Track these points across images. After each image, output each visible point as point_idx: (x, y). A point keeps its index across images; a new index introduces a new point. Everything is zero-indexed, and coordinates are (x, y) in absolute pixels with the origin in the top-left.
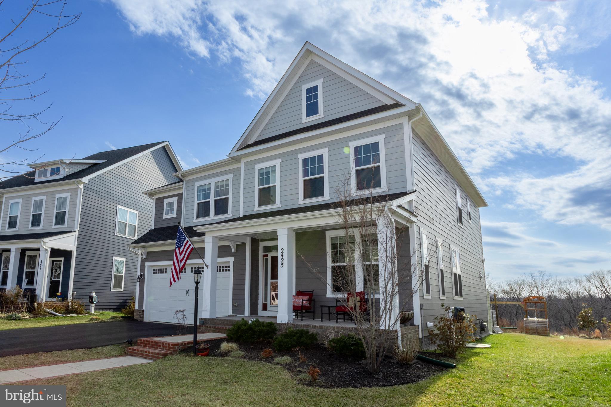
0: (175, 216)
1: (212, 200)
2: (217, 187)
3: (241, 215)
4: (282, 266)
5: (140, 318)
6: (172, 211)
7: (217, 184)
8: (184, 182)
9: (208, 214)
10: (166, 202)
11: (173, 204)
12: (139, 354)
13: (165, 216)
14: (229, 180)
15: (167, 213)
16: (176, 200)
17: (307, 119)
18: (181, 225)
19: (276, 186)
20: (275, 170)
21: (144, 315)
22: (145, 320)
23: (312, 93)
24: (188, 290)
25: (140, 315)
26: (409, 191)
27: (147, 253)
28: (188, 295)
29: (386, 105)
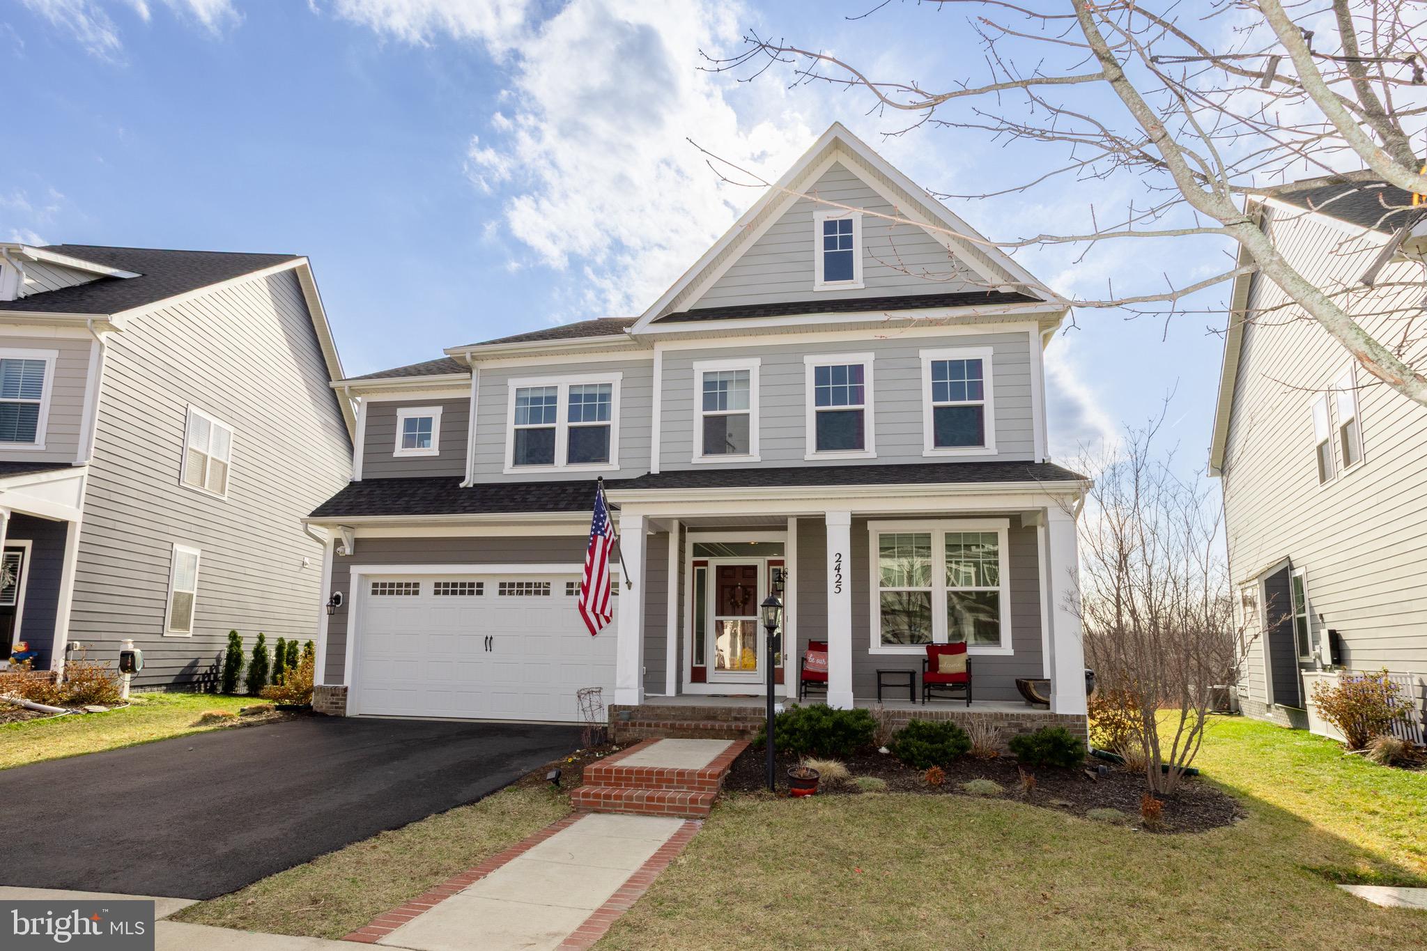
0: (437, 453)
1: (562, 427)
2: (574, 398)
3: (655, 470)
4: (838, 590)
5: (336, 708)
6: (426, 442)
7: (576, 392)
8: (471, 373)
9: (548, 458)
10: (403, 414)
11: (426, 423)
12: (620, 805)
13: (400, 451)
14: (610, 385)
15: (408, 443)
16: (436, 413)
17: (825, 285)
18: (463, 478)
19: (748, 415)
20: (747, 381)
21: (345, 700)
22: (348, 714)
23: (838, 233)
24: (491, 638)
25: (334, 699)
26: (1038, 461)
27: (358, 542)
28: (491, 650)
29: (997, 291)
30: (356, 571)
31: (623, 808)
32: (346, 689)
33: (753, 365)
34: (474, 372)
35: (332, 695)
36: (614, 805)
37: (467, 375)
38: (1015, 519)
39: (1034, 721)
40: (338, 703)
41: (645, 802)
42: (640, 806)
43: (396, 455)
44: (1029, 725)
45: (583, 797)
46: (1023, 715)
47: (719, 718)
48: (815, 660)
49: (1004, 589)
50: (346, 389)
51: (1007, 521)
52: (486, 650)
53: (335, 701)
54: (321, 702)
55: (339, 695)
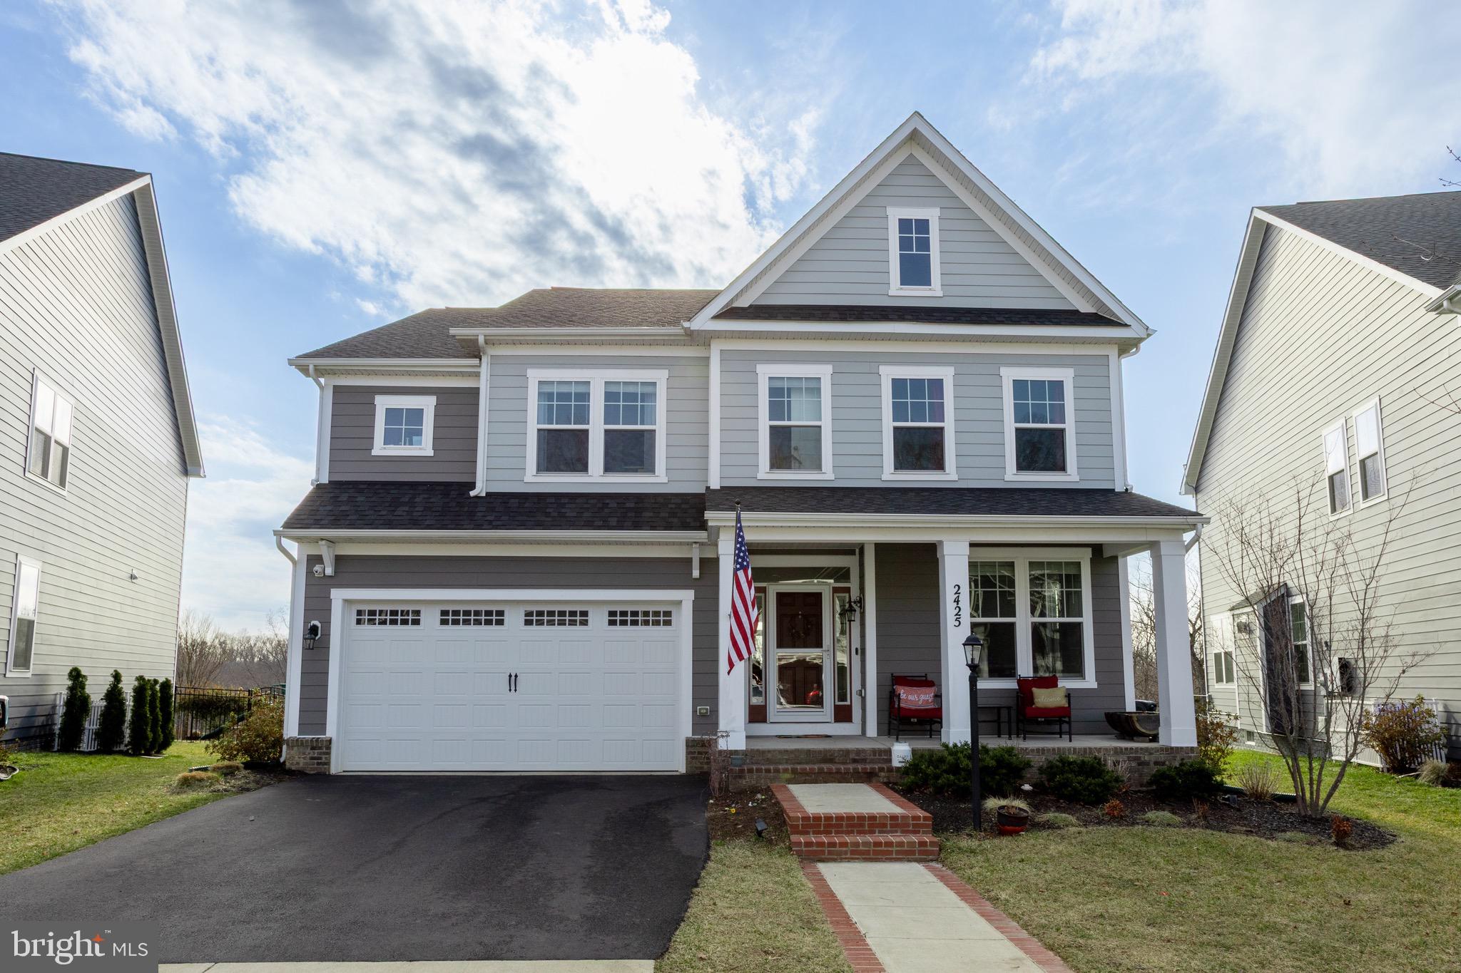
0: (430, 452)
1: (597, 429)
2: (609, 396)
3: (715, 485)
4: (958, 623)
5: (318, 764)
6: (415, 438)
7: (613, 389)
8: (481, 360)
9: (580, 464)
10: (383, 403)
11: (417, 415)
12: (846, 853)
13: (380, 448)
14: (654, 384)
15: (391, 438)
16: (428, 404)
17: (901, 289)
18: (472, 485)
19: (820, 427)
20: (817, 391)
21: (329, 754)
22: (333, 771)
23: (914, 233)
24: (516, 676)
25: (316, 753)
26: (1119, 488)
27: (339, 560)
28: (516, 690)
29: (1078, 311)
30: (338, 596)
31: (848, 856)
32: (330, 741)
33: (824, 372)
34: (484, 359)
35: (313, 748)
36: (839, 853)
37: (476, 361)
38: (1097, 549)
39: (1151, 754)
40: (320, 758)
41: (872, 848)
42: (868, 852)
43: (375, 452)
44: (1147, 758)
45: (805, 847)
46: (1141, 749)
47: (837, 761)
48: (907, 696)
49: (1087, 620)
50: (311, 368)
51: (1089, 550)
52: (510, 690)
53: (316, 755)
54: (297, 758)
55: (320, 748)
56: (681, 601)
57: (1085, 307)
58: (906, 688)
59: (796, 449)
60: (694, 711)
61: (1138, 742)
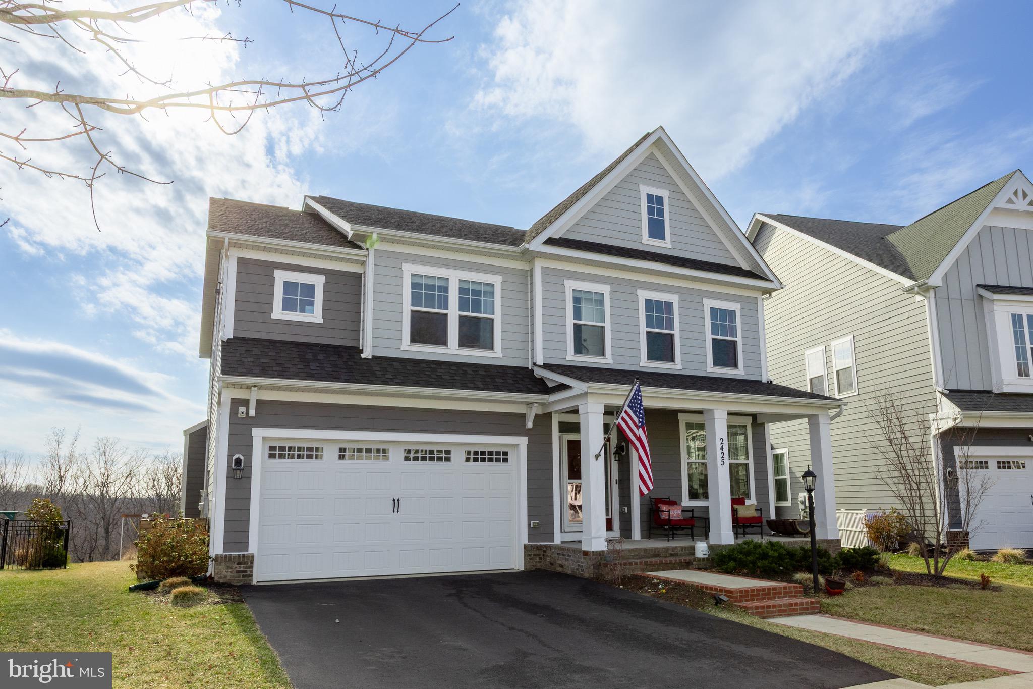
0: (320, 320)
1: (454, 314)
2: (462, 291)
3: (540, 361)
5: (243, 576)
6: (307, 308)
7: (465, 286)
8: (368, 251)
9: (442, 341)
10: (281, 277)
11: (309, 289)
13: (278, 313)
14: (493, 285)
16: (318, 281)
17: (649, 240)
19: (604, 327)
20: (601, 302)
21: (252, 567)
22: (254, 582)
23: (655, 203)
24: (398, 500)
25: (242, 568)
26: (764, 381)
27: (259, 404)
28: (398, 511)
29: (741, 268)
30: (259, 434)
31: (777, 614)
32: (253, 557)
33: (605, 289)
34: (372, 252)
35: (239, 563)
36: (772, 612)
37: (363, 252)
38: (754, 416)
40: (246, 572)
42: (785, 611)
43: (273, 316)
49: (751, 462)
51: (751, 418)
52: (394, 511)
53: (242, 569)
54: (224, 572)
55: (246, 563)
56: (518, 444)
57: (746, 267)
58: (666, 506)
59: (585, 340)
60: (529, 525)
61: (798, 537)
